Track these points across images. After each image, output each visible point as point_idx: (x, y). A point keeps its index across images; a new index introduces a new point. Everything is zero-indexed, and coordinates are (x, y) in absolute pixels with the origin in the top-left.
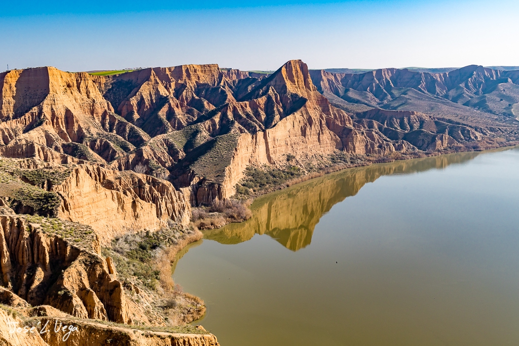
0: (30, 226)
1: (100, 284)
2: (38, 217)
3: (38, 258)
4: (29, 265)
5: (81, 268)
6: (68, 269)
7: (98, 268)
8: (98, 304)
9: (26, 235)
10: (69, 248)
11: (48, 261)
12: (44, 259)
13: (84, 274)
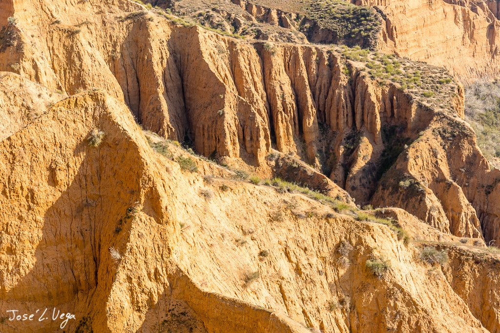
0: (349, 66)
1: (470, 173)
2: (362, 51)
3: (363, 121)
4: (346, 131)
5: (437, 143)
6: (415, 144)
7: (466, 145)
8: (468, 210)
9: (344, 80)
10: (414, 107)
11: (379, 127)
12: (373, 123)
13: (441, 154)
